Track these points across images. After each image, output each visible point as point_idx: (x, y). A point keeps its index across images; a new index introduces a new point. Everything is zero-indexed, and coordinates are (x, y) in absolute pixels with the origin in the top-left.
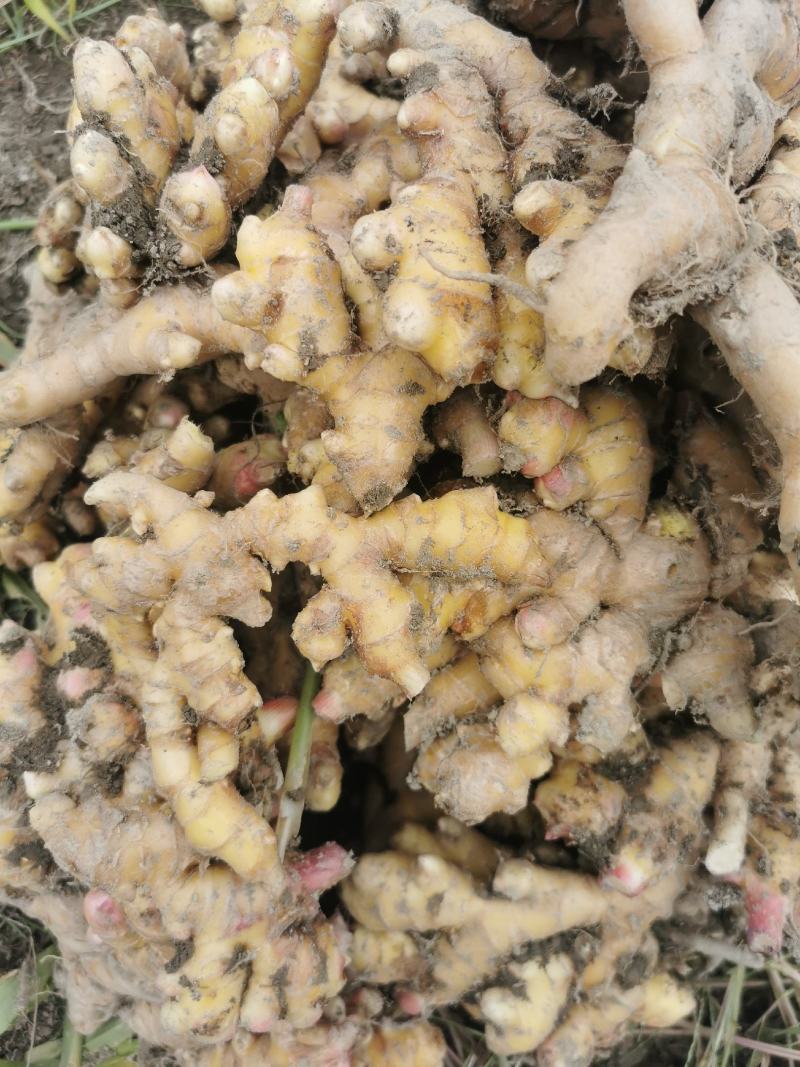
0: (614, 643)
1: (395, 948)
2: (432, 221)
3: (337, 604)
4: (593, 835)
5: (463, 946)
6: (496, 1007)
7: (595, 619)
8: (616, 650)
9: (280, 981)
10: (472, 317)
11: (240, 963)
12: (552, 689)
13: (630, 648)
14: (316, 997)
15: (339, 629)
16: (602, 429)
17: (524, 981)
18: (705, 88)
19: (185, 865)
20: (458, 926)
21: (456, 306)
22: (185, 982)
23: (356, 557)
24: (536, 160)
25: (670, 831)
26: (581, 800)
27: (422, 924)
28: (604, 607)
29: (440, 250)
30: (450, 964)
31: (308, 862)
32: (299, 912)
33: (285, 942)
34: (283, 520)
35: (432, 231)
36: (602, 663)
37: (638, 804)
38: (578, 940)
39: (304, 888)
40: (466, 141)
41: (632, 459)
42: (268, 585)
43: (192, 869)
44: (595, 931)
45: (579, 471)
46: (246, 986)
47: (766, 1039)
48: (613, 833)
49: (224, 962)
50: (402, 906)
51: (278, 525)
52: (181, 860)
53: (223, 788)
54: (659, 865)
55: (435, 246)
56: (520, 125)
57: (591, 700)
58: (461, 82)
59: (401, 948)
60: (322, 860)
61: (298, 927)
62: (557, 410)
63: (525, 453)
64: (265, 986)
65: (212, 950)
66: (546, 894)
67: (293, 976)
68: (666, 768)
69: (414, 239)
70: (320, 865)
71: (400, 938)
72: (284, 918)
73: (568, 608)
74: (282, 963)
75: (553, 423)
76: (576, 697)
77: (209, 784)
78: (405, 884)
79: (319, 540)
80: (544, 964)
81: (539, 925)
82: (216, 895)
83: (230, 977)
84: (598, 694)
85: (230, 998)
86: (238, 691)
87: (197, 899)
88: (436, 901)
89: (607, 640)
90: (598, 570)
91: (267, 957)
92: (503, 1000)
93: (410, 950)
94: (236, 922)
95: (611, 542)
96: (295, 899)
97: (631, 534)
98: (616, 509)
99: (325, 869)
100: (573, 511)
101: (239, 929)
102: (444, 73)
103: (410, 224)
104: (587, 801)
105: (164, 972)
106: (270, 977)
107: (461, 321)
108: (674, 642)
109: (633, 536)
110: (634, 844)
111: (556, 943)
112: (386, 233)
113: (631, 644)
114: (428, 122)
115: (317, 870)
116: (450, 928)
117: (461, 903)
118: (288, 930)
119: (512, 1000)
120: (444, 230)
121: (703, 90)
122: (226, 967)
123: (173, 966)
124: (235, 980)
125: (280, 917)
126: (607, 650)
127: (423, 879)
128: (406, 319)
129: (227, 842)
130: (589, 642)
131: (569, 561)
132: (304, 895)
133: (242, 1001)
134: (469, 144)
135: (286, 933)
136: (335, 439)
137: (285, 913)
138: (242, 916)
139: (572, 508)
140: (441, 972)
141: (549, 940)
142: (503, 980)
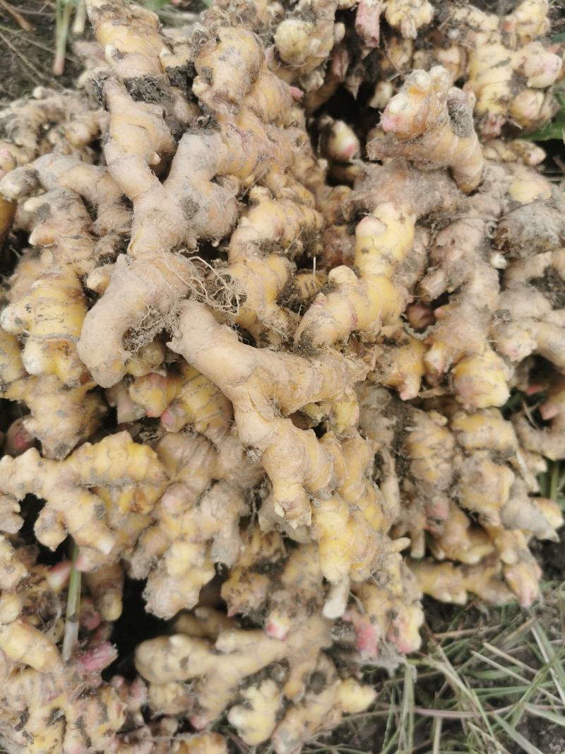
0: (218, 503)
1: (174, 692)
2: (41, 304)
3: (52, 514)
4: (252, 610)
5: (211, 686)
6: (237, 718)
7: (209, 490)
8: (220, 506)
9: (80, 724)
10: (71, 352)
11: (55, 718)
12: (191, 535)
13: (228, 504)
14: (104, 731)
15: (57, 526)
16: (190, 383)
17: (249, 699)
18: (157, 209)
19: (11, 669)
20: (204, 673)
21: (59, 349)
22: (25, 734)
23: (56, 485)
24: (102, 253)
25: (297, 598)
26: (242, 590)
27: (181, 676)
28: (214, 482)
29: (47, 319)
30: (206, 696)
31: (88, 655)
32: (85, 685)
33: (81, 702)
34: (13, 473)
35: (42, 309)
36: (213, 515)
37: (277, 586)
38: (275, 669)
39: (86, 670)
40: (69, 245)
41: (211, 396)
42: (18, 508)
43: (17, 671)
44: (285, 663)
45: (179, 410)
46: (64, 731)
47: (439, 708)
48: (264, 607)
49: (45, 719)
50: (166, 668)
51: (11, 476)
52: (9, 667)
53: (20, 625)
54: (293, 620)
55: (44, 318)
56: (101, 228)
57: (215, 537)
58: (64, 211)
59: (175, 692)
60: (97, 653)
61: (87, 693)
62: (155, 381)
63: (143, 407)
64: (74, 729)
65: (39, 713)
66: (247, 646)
67: (87, 721)
68: (293, 561)
69: (33, 316)
70: (96, 656)
71: (173, 686)
72: (77, 689)
73: (189, 488)
74: (79, 715)
75: (154, 387)
76: (206, 536)
77: (8, 624)
78: (166, 655)
79: (34, 480)
80: (258, 688)
81: (249, 664)
82: (32, 683)
83: (52, 727)
84: (218, 533)
85: (54, 739)
86: (11, 571)
87: (22, 687)
88: (184, 662)
89: (214, 502)
90: (203, 463)
91: (72, 713)
92: (239, 713)
93: (181, 692)
94: (48, 696)
95: (212, 443)
96: (81, 677)
97: (221, 437)
98: (208, 425)
99: (99, 658)
100: (185, 431)
101: (50, 699)
102: (54, 208)
103: (28, 308)
104: (245, 590)
105: (15, 731)
106: (75, 724)
107: (65, 356)
108: (256, 495)
109: (222, 438)
110: (276, 610)
111: (263, 674)
112: (14, 317)
113: (229, 501)
114: (47, 240)
115: (95, 658)
116: (200, 676)
117: (200, 660)
118: (81, 695)
119: (244, 712)
120: (49, 307)
121: (155, 210)
122: (46, 723)
123: (19, 727)
124: (55, 728)
125: (74, 689)
126: (215, 507)
127: (174, 651)
128: (30, 363)
129: (25, 653)
130: (205, 504)
131: (184, 461)
132: (87, 674)
133: (63, 739)
134: (71, 247)
135: (80, 697)
136: (30, 424)
137: (76, 686)
138: (50, 692)
139: (184, 430)
140: (203, 702)
141: (259, 672)
142: (238, 701)
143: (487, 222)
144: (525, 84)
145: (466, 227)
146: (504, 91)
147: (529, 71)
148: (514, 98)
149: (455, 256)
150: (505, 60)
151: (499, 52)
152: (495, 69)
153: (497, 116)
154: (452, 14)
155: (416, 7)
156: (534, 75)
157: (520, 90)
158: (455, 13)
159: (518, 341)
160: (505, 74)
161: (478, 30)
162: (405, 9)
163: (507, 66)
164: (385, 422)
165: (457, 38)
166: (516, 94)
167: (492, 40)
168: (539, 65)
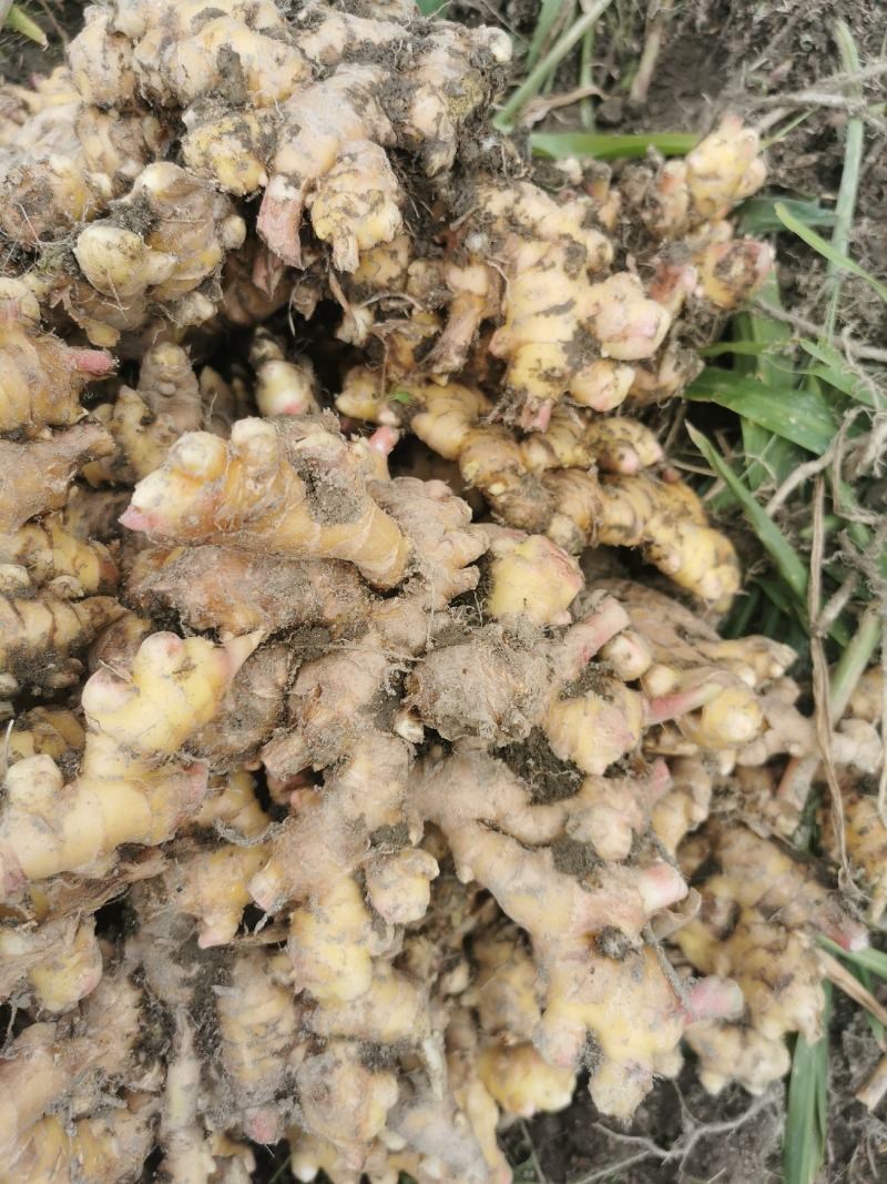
143: (393, 661)
144: (597, 351)
145: (350, 667)
146: (557, 360)
147: (604, 329)
148: (573, 374)
149: (320, 718)
150: (563, 303)
151: (557, 286)
152: (542, 317)
153: (541, 400)
154: (482, 201)
155: (357, 215)
156: (610, 340)
157: (584, 361)
158: (489, 199)
159: (395, 899)
160: (563, 329)
161: (530, 233)
162: (338, 216)
163: (567, 316)
164: (180, 972)
165: (481, 250)
166: (577, 368)
167: (547, 262)
168: (620, 325)
